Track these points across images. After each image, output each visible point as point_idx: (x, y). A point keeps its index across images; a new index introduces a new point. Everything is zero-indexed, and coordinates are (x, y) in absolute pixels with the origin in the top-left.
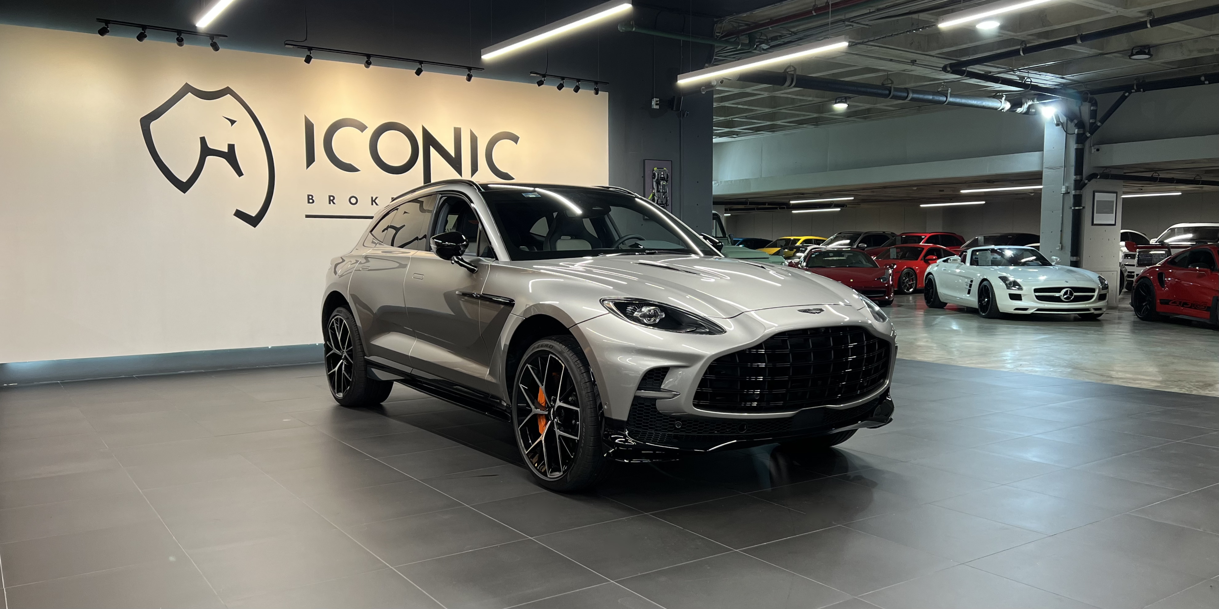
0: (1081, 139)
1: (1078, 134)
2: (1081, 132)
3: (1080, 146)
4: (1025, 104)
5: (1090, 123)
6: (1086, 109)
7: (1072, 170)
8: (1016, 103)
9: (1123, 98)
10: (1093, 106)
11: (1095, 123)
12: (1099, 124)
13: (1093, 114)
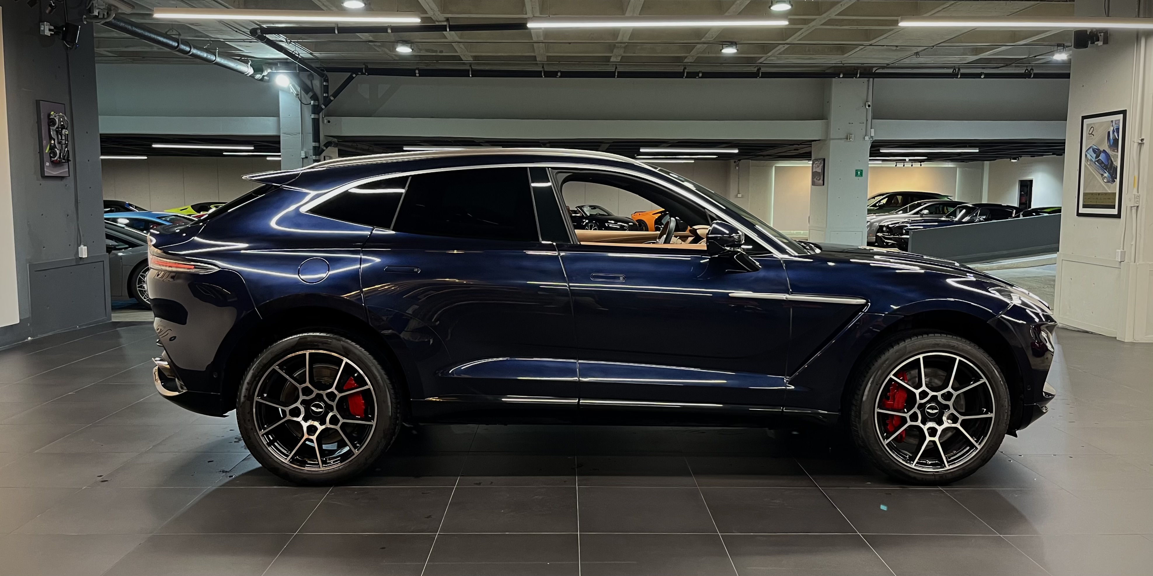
0: (316, 110)
1: (314, 105)
2: (317, 104)
3: (316, 116)
4: (266, 71)
5: (324, 96)
6: (317, 84)
7: (310, 137)
8: (258, 69)
9: (351, 79)
10: (325, 82)
11: (328, 97)
12: (332, 98)
13: (326, 89)
